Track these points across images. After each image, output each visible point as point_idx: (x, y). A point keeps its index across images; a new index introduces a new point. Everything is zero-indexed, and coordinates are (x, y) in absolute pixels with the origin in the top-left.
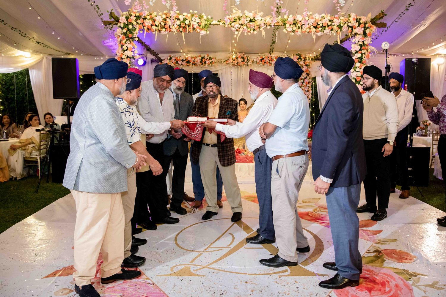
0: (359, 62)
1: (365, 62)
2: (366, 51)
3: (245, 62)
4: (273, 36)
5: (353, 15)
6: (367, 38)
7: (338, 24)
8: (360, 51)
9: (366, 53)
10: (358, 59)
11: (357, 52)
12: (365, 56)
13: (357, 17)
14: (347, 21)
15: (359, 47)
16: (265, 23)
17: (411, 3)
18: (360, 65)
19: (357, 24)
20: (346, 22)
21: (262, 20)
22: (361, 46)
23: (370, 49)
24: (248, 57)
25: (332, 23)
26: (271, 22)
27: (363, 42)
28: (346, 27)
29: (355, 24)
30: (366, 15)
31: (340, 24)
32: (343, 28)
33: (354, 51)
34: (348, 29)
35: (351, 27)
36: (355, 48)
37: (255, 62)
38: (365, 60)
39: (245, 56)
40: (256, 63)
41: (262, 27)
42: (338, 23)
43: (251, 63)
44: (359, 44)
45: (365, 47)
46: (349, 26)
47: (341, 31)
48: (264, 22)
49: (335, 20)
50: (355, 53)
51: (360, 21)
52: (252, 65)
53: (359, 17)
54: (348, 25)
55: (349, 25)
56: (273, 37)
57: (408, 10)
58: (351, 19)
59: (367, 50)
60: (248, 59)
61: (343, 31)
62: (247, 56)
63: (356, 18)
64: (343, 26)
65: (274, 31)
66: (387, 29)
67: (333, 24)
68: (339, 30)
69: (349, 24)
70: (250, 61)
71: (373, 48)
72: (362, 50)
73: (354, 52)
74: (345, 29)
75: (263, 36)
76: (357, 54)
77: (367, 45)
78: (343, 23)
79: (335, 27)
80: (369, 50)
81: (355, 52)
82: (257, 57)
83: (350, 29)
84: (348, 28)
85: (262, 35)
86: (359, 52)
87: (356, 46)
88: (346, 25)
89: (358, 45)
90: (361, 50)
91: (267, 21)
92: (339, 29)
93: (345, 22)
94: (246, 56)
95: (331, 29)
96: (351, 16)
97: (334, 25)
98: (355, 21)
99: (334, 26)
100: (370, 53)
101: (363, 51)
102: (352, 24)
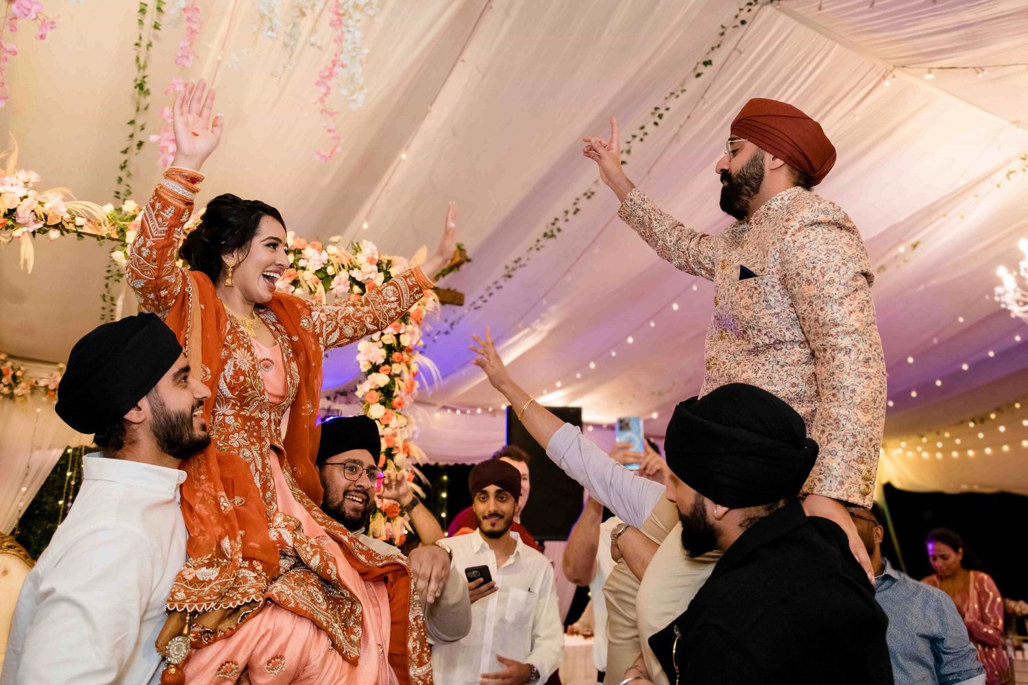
0: (382, 403)
1: (400, 404)
2: (405, 369)
3: (5, 386)
4: (105, 305)
5: (369, 247)
6: (410, 327)
7: (319, 268)
8: (387, 367)
9: (406, 376)
10: (377, 390)
11: (375, 368)
12: (400, 382)
13: (379, 256)
14: (350, 260)
15: (384, 352)
16: (40, 211)
17: (519, 259)
18: (385, 414)
19: (381, 276)
20: (346, 266)
21: (26, 197)
22: (390, 349)
23: (416, 362)
24: (19, 369)
25: (298, 260)
26: (67, 216)
27: (398, 336)
28: (344, 280)
29: (372, 276)
30: (409, 254)
31: (325, 268)
32: (334, 283)
33: (366, 363)
34: (351, 291)
35: (361, 285)
36: (371, 355)
37: (42, 390)
38: (401, 399)
39: (9, 364)
40: (44, 392)
41: (24, 225)
42: (317, 263)
43: (24, 392)
44: (384, 344)
45: (402, 355)
46: (353, 280)
47: (326, 290)
48: (35, 206)
49: (309, 252)
50: (370, 372)
51: (390, 270)
52: (29, 397)
53: (385, 258)
54: (350, 276)
55: (353, 276)
56: (103, 308)
57: (510, 276)
58: (361, 259)
59: (409, 367)
60: (14, 377)
61: (334, 291)
62: (16, 367)
63: (376, 257)
64: (333, 277)
65: (107, 286)
66: (452, 328)
67: (302, 263)
68: (321, 288)
69: (355, 274)
70: (23, 385)
71: (427, 362)
72: (393, 362)
73: (365, 366)
74: (340, 287)
75: (26, 262)
76: (374, 374)
77: (409, 351)
78: (336, 266)
79: (308, 277)
80: (414, 368)
81: (370, 367)
82: (51, 375)
83: (356, 289)
84: (351, 286)
85: (20, 255)
86: (382, 368)
87: (373, 349)
88: (344, 275)
89: (380, 344)
90: (388, 362)
91: (47, 206)
92: (320, 284)
93: (343, 266)
94: (12, 368)
95: (292, 279)
96: (361, 250)
97: (304, 269)
98: (376, 268)
99: (306, 272)
100: (415, 375)
101: (396, 368)
102: (363, 276)
